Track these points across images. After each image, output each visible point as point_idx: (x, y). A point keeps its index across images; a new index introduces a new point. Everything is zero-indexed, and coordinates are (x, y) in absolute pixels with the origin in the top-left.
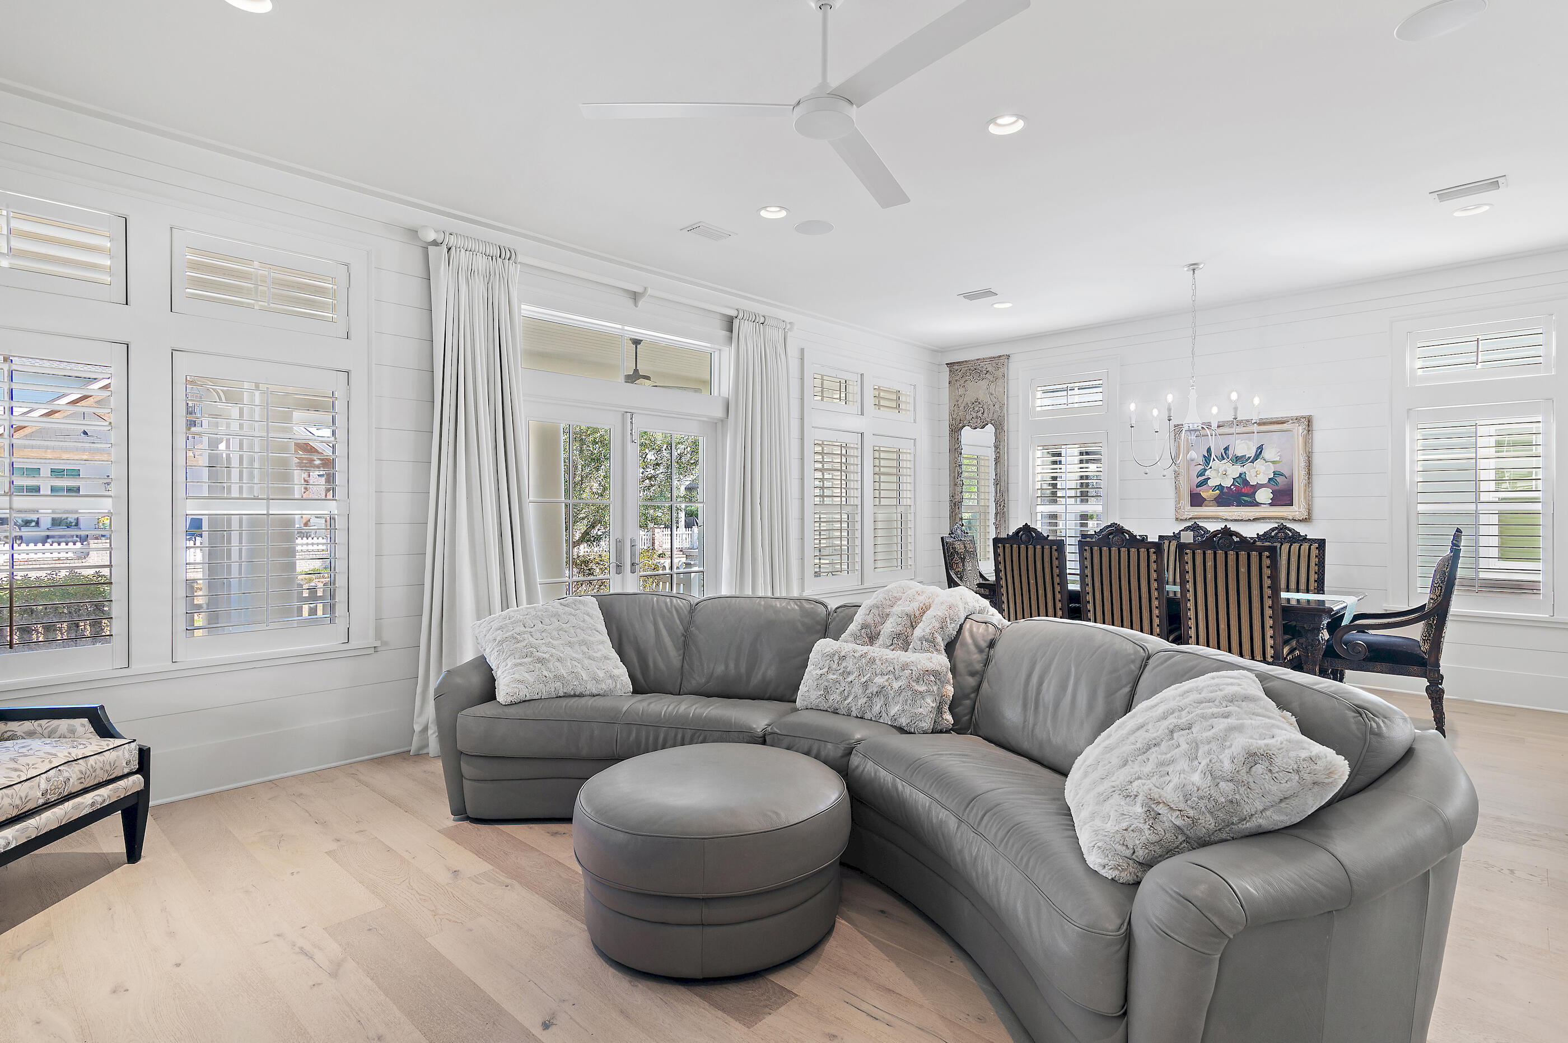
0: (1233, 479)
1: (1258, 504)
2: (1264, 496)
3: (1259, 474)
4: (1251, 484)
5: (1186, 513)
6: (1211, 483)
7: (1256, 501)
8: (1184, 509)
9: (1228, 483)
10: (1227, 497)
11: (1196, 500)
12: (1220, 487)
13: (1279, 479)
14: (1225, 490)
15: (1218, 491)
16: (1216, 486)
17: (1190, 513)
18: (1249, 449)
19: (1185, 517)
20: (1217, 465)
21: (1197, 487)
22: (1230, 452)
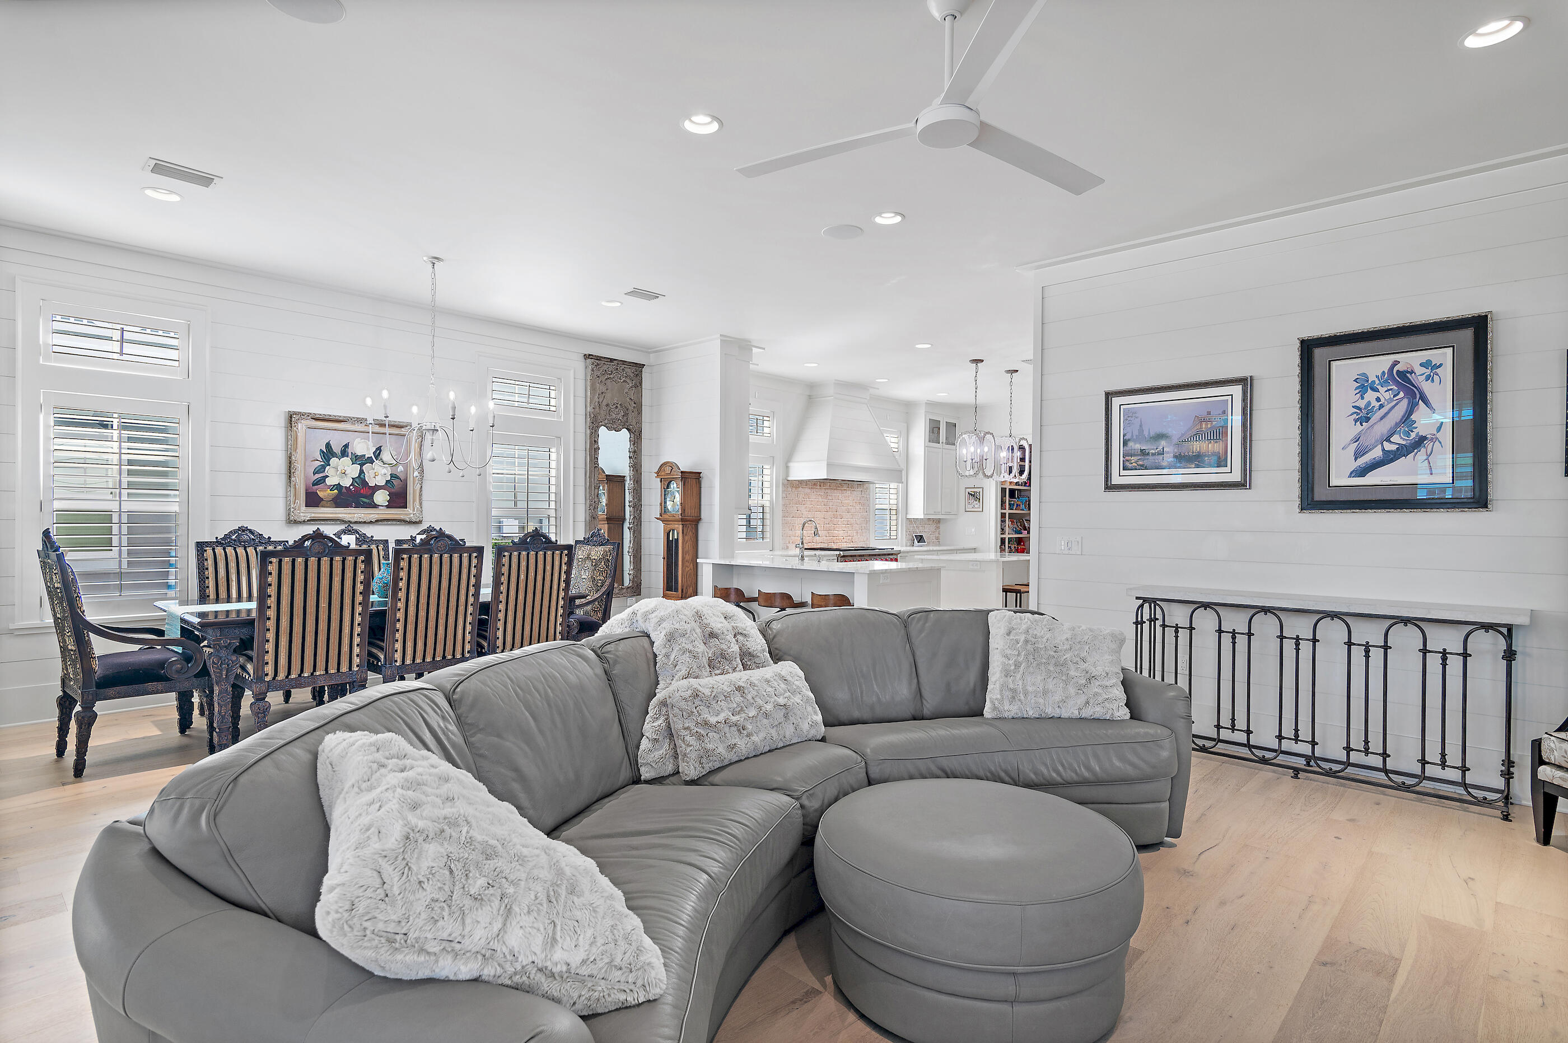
0: (352, 478)
1: (376, 506)
2: (381, 497)
3: (377, 475)
4: (370, 485)
5: (301, 514)
6: (329, 482)
7: (374, 503)
8: (299, 509)
9: (347, 482)
10: (346, 497)
11: (312, 500)
12: (338, 486)
13: (396, 482)
14: (344, 490)
15: (336, 491)
16: (334, 485)
17: (307, 514)
18: (368, 449)
19: (303, 519)
20: (336, 463)
21: (314, 484)
22: (350, 450)
